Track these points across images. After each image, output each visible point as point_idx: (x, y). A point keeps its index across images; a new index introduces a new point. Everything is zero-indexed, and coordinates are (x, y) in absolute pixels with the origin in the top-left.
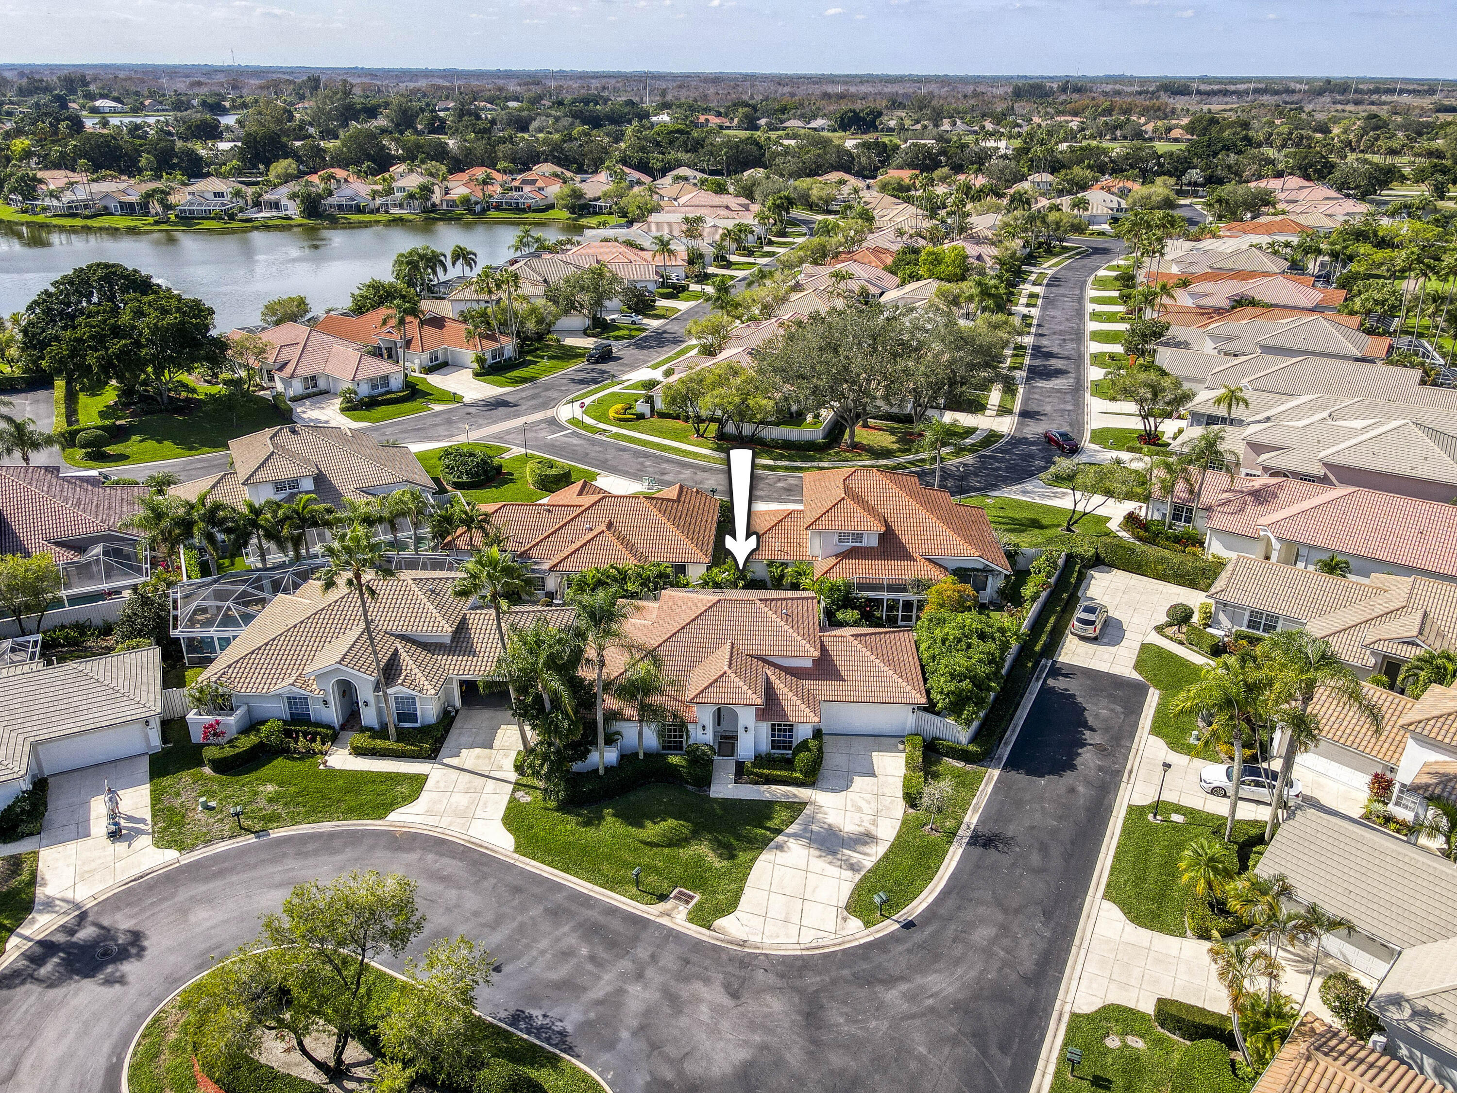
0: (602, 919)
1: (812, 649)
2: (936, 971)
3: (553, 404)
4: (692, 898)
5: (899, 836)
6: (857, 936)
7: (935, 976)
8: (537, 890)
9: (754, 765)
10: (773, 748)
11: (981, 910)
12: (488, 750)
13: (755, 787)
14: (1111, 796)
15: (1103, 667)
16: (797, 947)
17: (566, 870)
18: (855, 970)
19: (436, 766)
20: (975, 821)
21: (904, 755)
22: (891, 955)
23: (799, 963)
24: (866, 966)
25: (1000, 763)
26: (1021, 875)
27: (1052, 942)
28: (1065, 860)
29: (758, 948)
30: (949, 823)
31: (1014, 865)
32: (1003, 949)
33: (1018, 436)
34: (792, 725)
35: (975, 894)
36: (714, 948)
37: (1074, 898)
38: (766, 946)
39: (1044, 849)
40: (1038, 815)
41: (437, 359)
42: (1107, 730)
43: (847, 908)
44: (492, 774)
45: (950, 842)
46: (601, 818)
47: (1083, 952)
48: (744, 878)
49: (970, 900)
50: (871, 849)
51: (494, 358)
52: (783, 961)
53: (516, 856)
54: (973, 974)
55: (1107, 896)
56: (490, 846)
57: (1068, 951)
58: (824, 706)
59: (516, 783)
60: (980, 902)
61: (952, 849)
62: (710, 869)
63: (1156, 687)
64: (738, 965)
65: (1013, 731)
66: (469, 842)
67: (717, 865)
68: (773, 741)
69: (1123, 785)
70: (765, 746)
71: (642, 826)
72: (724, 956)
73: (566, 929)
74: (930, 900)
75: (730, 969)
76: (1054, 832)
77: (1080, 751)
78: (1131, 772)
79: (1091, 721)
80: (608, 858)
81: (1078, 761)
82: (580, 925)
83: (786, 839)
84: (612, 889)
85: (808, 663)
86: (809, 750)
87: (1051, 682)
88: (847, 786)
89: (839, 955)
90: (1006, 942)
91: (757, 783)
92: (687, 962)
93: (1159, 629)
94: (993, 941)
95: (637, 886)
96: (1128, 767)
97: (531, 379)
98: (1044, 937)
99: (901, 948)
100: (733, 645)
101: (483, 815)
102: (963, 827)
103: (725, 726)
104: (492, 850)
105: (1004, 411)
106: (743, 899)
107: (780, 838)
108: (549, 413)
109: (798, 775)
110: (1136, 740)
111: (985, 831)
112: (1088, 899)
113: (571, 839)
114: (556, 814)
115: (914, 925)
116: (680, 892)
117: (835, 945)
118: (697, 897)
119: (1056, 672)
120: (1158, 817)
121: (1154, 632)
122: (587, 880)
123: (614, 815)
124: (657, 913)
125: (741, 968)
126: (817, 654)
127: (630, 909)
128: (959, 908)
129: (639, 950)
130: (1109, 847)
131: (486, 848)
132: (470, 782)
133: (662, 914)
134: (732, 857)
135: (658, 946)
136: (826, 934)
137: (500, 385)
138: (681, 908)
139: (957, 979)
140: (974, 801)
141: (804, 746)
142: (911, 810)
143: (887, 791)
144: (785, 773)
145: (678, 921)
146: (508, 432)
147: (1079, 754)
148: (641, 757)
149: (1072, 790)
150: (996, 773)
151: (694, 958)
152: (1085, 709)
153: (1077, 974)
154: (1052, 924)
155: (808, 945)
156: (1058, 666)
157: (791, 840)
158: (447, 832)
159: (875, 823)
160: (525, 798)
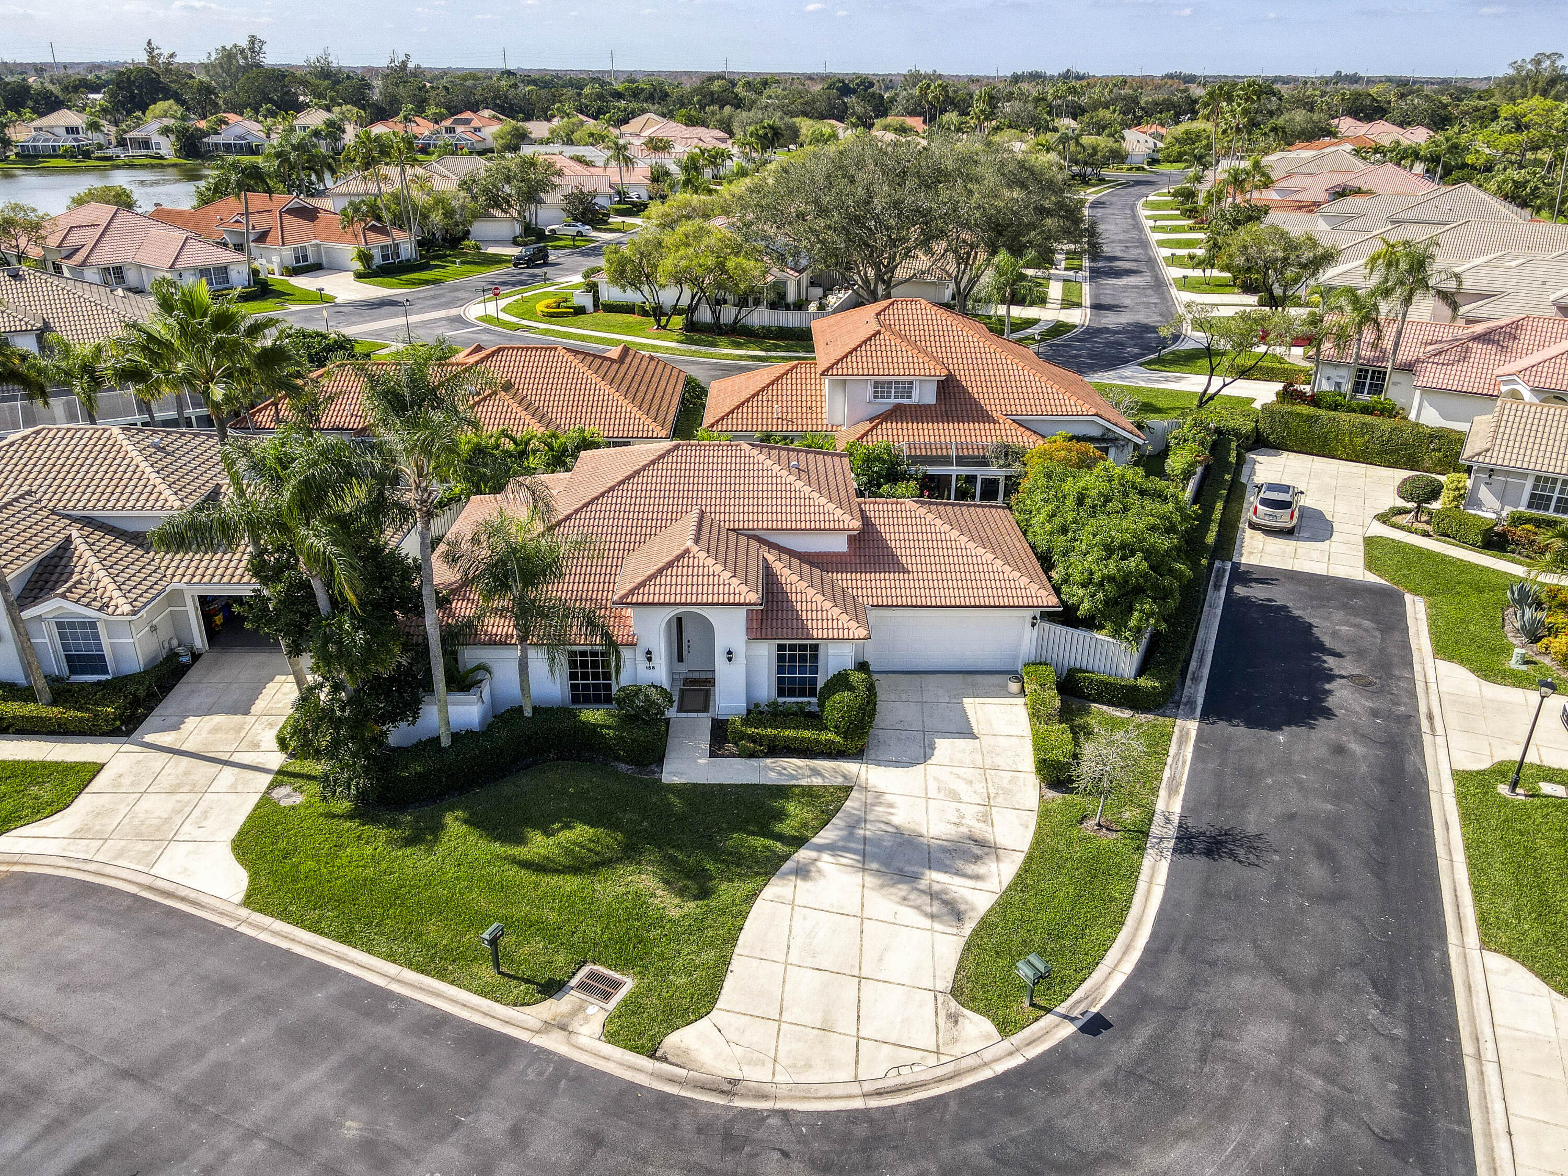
0: (406, 1046)
1: (847, 517)
2: (1182, 1135)
3: (460, 303)
4: (617, 985)
5: (1038, 842)
6: (987, 1056)
7: (1184, 1146)
8: (269, 984)
9: (746, 721)
10: (781, 692)
11: (1241, 983)
12: (238, 718)
13: (754, 762)
14: (1414, 757)
15: (1319, 569)
16: (855, 1089)
17: (345, 938)
18: (996, 1139)
19: (127, 747)
20: (1177, 807)
21: (1021, 701)
22: (1069, 1098)
23: (861, 1130)
24: (1020, 1129)
25: (1193, 711)
26: (1301, 908)
27: (1413, 1048)
28: (1378, 876)
29: (764, 1097)
30: (1129, 815)
31: (1278, 888)
32: (1317, 1073)
33: (1095, 325)
34: (815, 648)
35: (1221, 951)
36: (664, 1102)
37: (1424, 952)
38: (782, 1091)
39: (1325, 854)
40: (1293, 795)
41: (305, 258)
42: (1361, 654)
43: (956, 992)
44: (236, 758)
45: (1140, 849)
46: (436, 829)
47: (1491, 1070)
48: (731, 939)
49: (1212, 964)
50: (989, 867)
51: (385, 257)
52: (825, 1129)
53: (244, 912)
54: (1267, 1139)
55: (1487, 943)
56: (193, 895)
57: (1459, 1069)
58: (873, 614)
59: (280, 772)
60: (1234, 967)
61: (1147, 863)
62: (659, 922)
63: (1415, 591)
64: (717, 1144)
65: (1201, 661)
66: (150, 888)
67: (675, 913)
68: (780, 681)
69: (1427, 739)
70: (766, 690)
71: (520, 840)
72: (686, 1123)
73: (316, 1074)
74: (1128, 966)
75: (700, 1155)
76: (1334, 823)
77: (1327, 686)
78: (1430, 717)
79: (1328, 642)
80: (440, 908)
81: (1331, 702)
82: (353, 1061)
83: (814, 854)
84: (441, 975)
85: (839, 544)
86: (851, 688)
87: (1240, 590)
88: (925, 755)
89: (953, 1106)
90: (1318, 1054)
91: (752, 755)
92: (596, 1140)
93: (1383, 518)
94: (1289, 1055)
95: (497, 965)
96: (1423, 709)
97: (435, 282)
98: (1393, 1039)
99: (1088, 1081)
100: (702, 514)
101: (198, 834)
102: (1158, 819)
103: (693, 663)
104: (194, 903)
105: (1068, 303)
106: (730, 984)
107: (803, 855)
108: (453, 312)
109: (831, 736)
110: (1417, 667)
111: (1202, 823)
112: (1454, 952)
113: (370, 872)
114: (348, 824)
115: (1108, 1025)
116: (592, 975)
117: (939, 1080)
118: (629, 984)
119: (1242, 576)
120: (1518, 790)
121: (1375, 523)
122: (391, 957)
123: (466, 822)
124: (536, 1024)
125: (725, 1151)
126: (856, 524)
127: (477, 1019)
128: (1192, 982)
129: (485, 1117)
130: (1448, 845)
131: (183, 899)
132: (187, 773)
133: (547, 1026)
134: (704, 893)
135: (531, 1106)
136: (916, 1056)
137: (390, 286)
138: (592, 1010)
139: (1236, 1154)
140: (1167, 774)
141: (840, 681)
142: (1051, 794)
143: (1000, 761)
144: (807, 734)
145: (583, 1041)
146: (390, 329)
147: (1329, 692)
148: (528, 713)
149: (1339, 750)
150: (1192, 726)
151: (615, 1131)
152: (1311, 625)
153: (1498, 1124)
154: (1400, 1009)
155: (880, 1085)
156: (1242, 569)
157: (826, 857)
158: (108, 870)
159: (986, 818)
160: (287, 797)
